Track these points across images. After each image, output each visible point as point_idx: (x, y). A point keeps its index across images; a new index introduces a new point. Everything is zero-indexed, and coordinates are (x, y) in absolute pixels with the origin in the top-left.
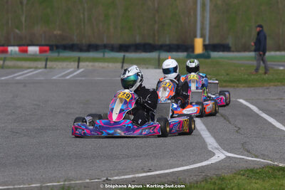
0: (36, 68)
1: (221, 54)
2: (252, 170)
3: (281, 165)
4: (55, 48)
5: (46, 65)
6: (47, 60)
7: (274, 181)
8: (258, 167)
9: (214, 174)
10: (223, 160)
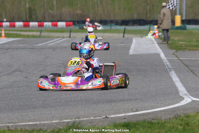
0: (63, 37)
1: (194, 26)
4: (76, 23)
6: (70, 32)
9: (183, 113)
10: (189, 103)
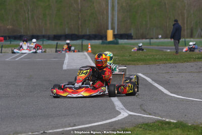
1: (126, 41)
2: (147, 124)
3: (167, 120)
4: (8, 38)
5: (2, 50)
6: (2, 47)
7: (162, 132)
8: (151, 121)
9: (120, 128)
10: (126, 117)
